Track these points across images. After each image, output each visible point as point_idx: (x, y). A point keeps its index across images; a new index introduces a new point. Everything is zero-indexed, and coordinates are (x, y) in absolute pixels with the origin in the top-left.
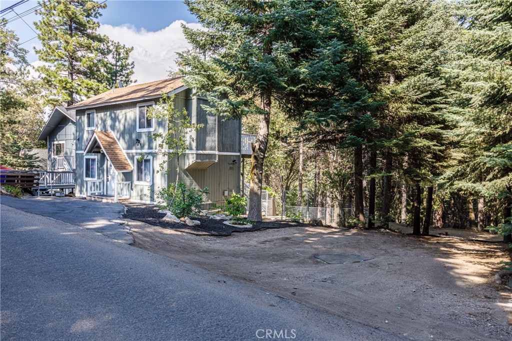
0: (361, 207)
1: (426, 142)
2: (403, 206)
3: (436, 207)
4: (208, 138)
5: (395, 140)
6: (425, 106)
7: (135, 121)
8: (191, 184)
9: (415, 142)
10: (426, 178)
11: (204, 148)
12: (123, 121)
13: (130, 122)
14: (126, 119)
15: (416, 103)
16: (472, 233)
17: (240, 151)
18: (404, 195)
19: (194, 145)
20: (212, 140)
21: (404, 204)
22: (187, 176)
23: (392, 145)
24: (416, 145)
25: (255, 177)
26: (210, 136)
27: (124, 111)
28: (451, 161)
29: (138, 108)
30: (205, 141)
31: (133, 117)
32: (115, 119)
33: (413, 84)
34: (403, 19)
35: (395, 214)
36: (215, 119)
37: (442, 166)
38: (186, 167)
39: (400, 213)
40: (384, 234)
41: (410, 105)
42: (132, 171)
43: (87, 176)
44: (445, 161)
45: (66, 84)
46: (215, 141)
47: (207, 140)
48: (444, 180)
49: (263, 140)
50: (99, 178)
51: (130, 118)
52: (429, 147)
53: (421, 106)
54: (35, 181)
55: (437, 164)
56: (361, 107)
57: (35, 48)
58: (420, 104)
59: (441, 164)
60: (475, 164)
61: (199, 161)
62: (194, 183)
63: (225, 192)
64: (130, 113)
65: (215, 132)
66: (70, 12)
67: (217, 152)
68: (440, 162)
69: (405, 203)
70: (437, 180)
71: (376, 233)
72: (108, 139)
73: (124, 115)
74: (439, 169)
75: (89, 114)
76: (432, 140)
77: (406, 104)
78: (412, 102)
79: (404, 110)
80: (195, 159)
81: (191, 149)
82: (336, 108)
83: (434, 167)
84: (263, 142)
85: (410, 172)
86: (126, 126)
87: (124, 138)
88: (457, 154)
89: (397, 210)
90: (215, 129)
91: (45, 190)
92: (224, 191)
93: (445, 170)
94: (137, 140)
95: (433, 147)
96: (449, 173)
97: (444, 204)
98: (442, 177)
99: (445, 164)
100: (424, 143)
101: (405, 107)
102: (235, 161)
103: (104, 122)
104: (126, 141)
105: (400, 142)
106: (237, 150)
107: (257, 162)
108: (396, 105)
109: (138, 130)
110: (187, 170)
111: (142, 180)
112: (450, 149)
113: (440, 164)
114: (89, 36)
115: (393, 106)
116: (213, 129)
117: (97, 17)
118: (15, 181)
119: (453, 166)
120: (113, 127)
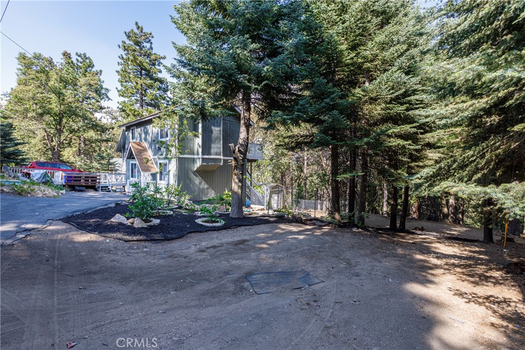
0: (337, 205)
1: (401, 142)
2: (385, 201)
3: (412, 202)
5: (365, 139)
6: (399, 105)
7: (158, 134)
8: (200, 183)
9: (389, 142)
10: (401, 177)
11: (209, 154)
12: (151, 134)
13: (155, 135)
14: (152, 133)
15: (390, 103)
16: (446, 226)
18: (386, 192)
19: (200, 150)
20: (217, 147)
21: (386, 199)
22: (196, 176)
23: (363, 144)
24: (390, 144)
25: (236, 177)
26: (215, 144)
28: (427, 161)
30: (210, 148)
31: (156, 132)
32: (146, 133)
33: (385, 79)
34: (376, 20)
35: (379, 206)
36: (220, 130)
37: (418, 166)
38: (195, 169)
39: (383, 206)
40: (355, 234)
41: (384, 105)
42: (157, 172)
43: (132, 177)
44: (421, 162)
45: (134, 112)
46: (220, 147)
47: (212, 146)
48: (420, 179)
49: (243, 143)
50: (138, 178)
52: (404, 147)
53: (396, 106)
54: (98, 181)
55: (413, 164)
56: (330, 105)
57: (117, 88)
58: (395, 104)
59: (417, 164)
60: (464, 158)
61: (205, 164)
62: (203, 182)
65: (220, 140)
66: (138, 62)
67: (222, 157)
68: (416, 162)
69: (387, 197)
70: (412, 180)
71: (348, 232)
72: (140, 148)
73: (151, 129)
74: (414, 169)
75: (132, 130)
76: (407, 140)
77: (380, 105)
78: (386, 103)
79: (377, 110)
80: (201, 162)
81: (198, 154)
82: (301, 105)
83: (409, 167)
84: (243, 145)
85: (384, 171)
86: (153, 138)
87: (151, 148)
88: (433, 155)
89: (380, 203)
90: (220, 137)
91: (107, 187)
93: (421, 170)
94: (159, 148)
95: (408, 147)
96: (426, 172)
97: (419, 200)
98: (418, 176)
99: (421, 164)
100: (398, 142)
101: (378, 108)
103: (140, 135)
104: (153, 149)
105: (371, 140)
107: (237, 164)
108: (370, 106)
109: (160, 140)
110: (196, 171)
111: (162, 180)
112: (425, 151)
113: (415, 163)
114: (152, 79)
115: (367, 108)
116: (218, 138)
117: (160, 66)
118: (88, 181)
119: (430, 166)
120: (146, 139)
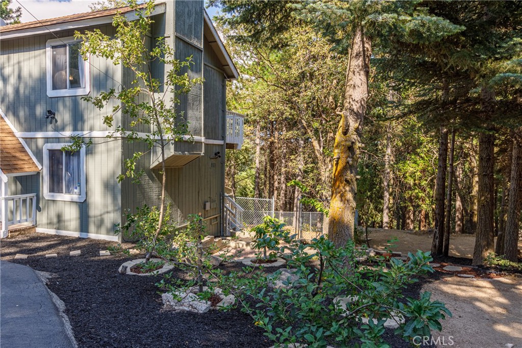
4: (190, 113)
7: (40, 79)
11: (184, 132)
14: (19, 77)
17: (223, 138)
20: (196, 117)
26: (193, 109)
27: (15, 57)
29: (49, 50)
30: (186, 119)
31: (36, 73)
42: (38, 173)
46: (200, 118)
47: (189, 116)
51: (30, 76)
61: (179, 153)
63: (207, 203)
64: (32, 61)
65: (200, 104)
67: (203, 139)
73: (16, 67)
80: (173, 150)
86: (22, 91)
87: (16, 115)
92: (205, 202)
94: (50, 112)
102: (219, 153)
104: (22, 120)
106: (220, 137)
109: (50, 93)
110: (153, 170)
111: (60, 191)
116: (198, 97)
